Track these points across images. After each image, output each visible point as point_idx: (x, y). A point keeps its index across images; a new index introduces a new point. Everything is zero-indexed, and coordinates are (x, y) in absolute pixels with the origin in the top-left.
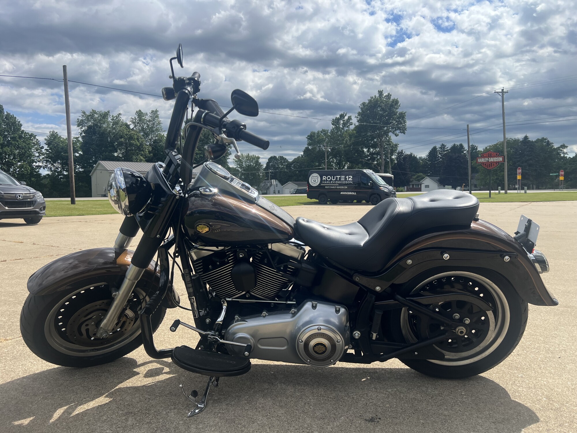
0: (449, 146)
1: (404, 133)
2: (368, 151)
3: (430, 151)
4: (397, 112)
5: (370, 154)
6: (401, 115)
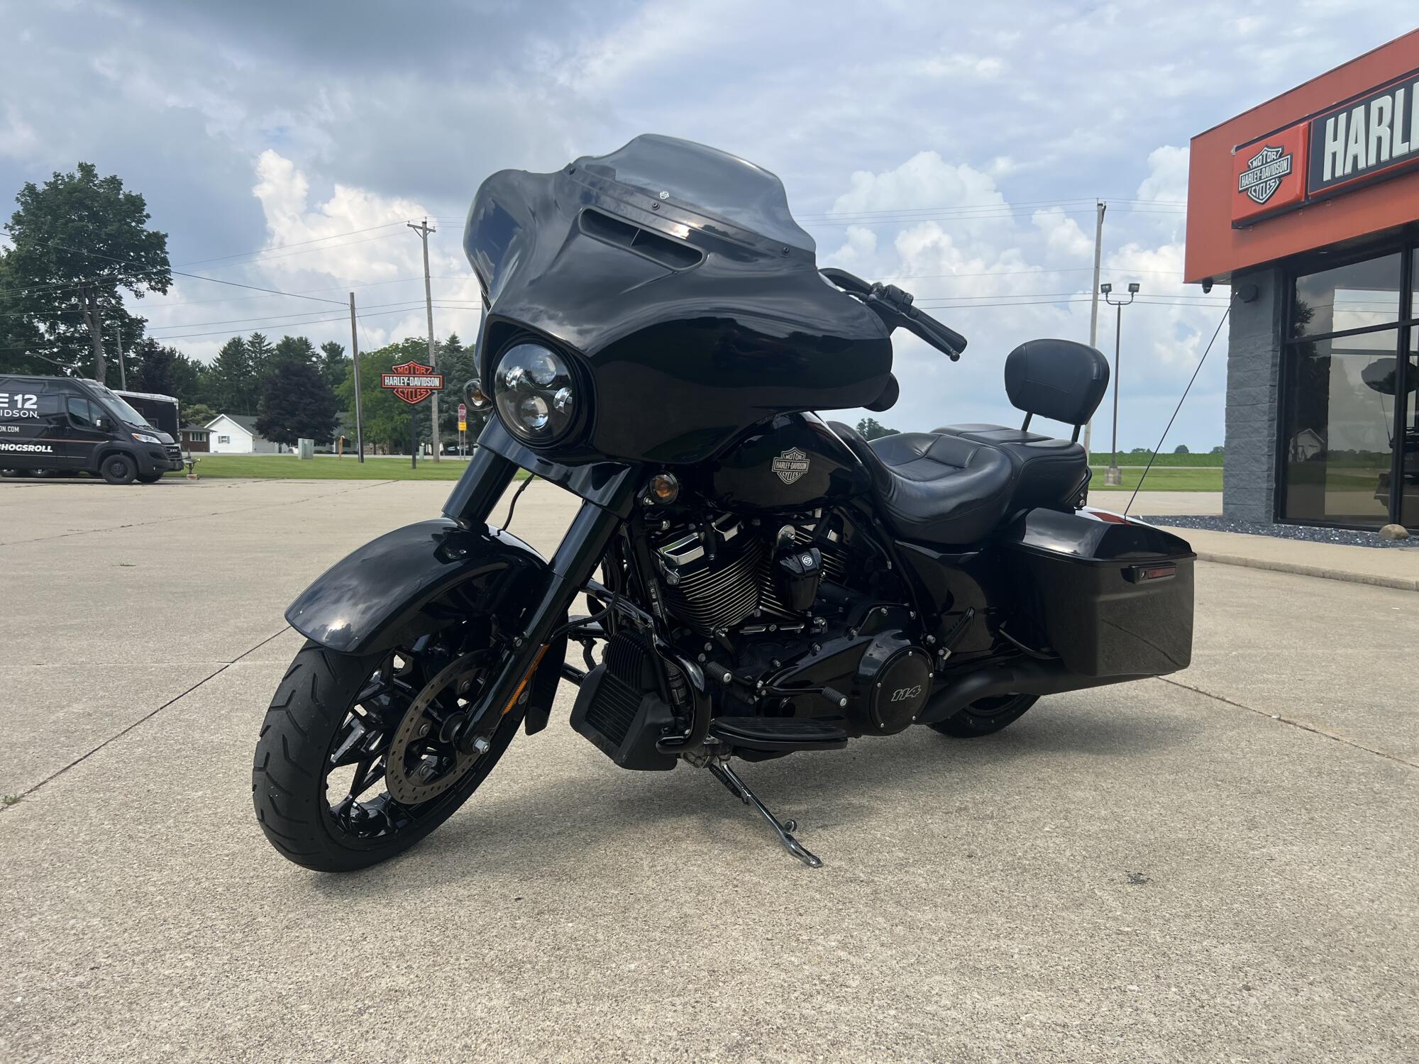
0: (274, 340)
1: (165, 292)
2: (52, 329)
3: (225, 348)
4: (143, 231)
5: (58, 340)
6: (155, 241)
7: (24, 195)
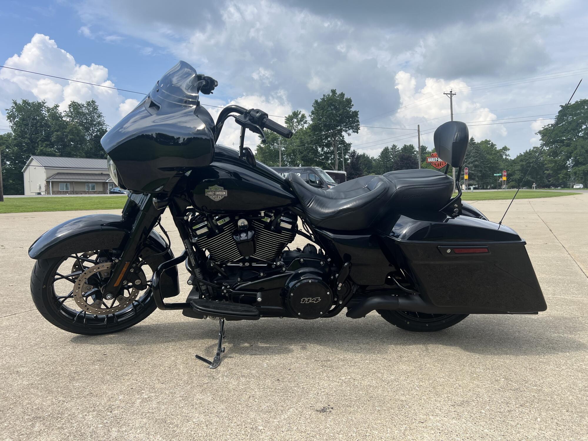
0: (400, 147)
1: (357, 132)
2: (322, 150)
3: (382, 151)
4: (351, 111)
5: (324, 153)
6: (354, 114)
7: (315, 104)
